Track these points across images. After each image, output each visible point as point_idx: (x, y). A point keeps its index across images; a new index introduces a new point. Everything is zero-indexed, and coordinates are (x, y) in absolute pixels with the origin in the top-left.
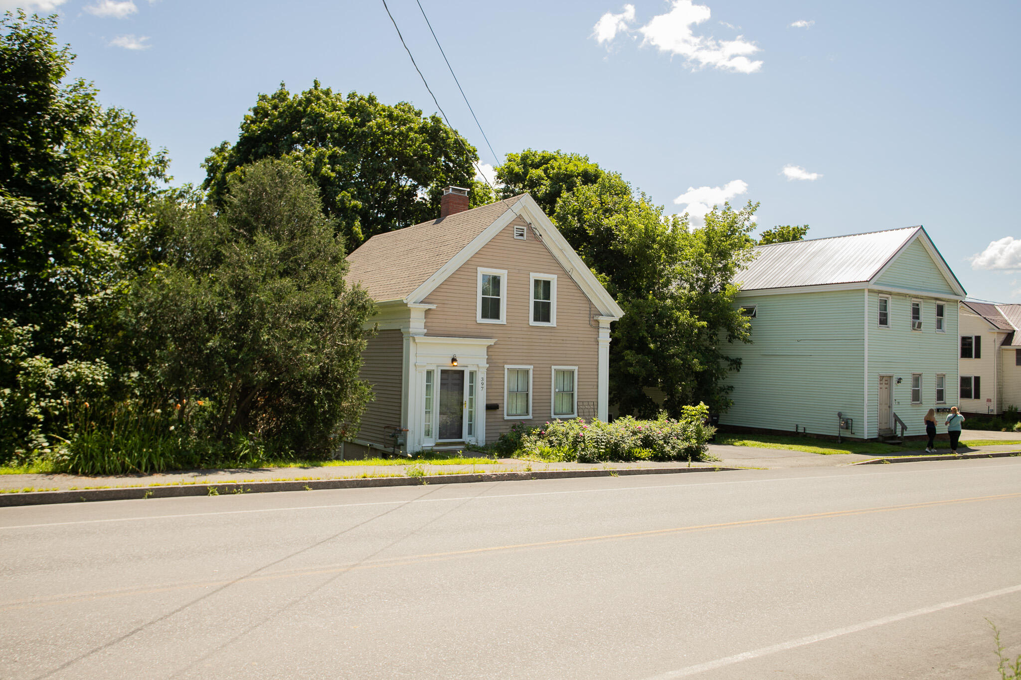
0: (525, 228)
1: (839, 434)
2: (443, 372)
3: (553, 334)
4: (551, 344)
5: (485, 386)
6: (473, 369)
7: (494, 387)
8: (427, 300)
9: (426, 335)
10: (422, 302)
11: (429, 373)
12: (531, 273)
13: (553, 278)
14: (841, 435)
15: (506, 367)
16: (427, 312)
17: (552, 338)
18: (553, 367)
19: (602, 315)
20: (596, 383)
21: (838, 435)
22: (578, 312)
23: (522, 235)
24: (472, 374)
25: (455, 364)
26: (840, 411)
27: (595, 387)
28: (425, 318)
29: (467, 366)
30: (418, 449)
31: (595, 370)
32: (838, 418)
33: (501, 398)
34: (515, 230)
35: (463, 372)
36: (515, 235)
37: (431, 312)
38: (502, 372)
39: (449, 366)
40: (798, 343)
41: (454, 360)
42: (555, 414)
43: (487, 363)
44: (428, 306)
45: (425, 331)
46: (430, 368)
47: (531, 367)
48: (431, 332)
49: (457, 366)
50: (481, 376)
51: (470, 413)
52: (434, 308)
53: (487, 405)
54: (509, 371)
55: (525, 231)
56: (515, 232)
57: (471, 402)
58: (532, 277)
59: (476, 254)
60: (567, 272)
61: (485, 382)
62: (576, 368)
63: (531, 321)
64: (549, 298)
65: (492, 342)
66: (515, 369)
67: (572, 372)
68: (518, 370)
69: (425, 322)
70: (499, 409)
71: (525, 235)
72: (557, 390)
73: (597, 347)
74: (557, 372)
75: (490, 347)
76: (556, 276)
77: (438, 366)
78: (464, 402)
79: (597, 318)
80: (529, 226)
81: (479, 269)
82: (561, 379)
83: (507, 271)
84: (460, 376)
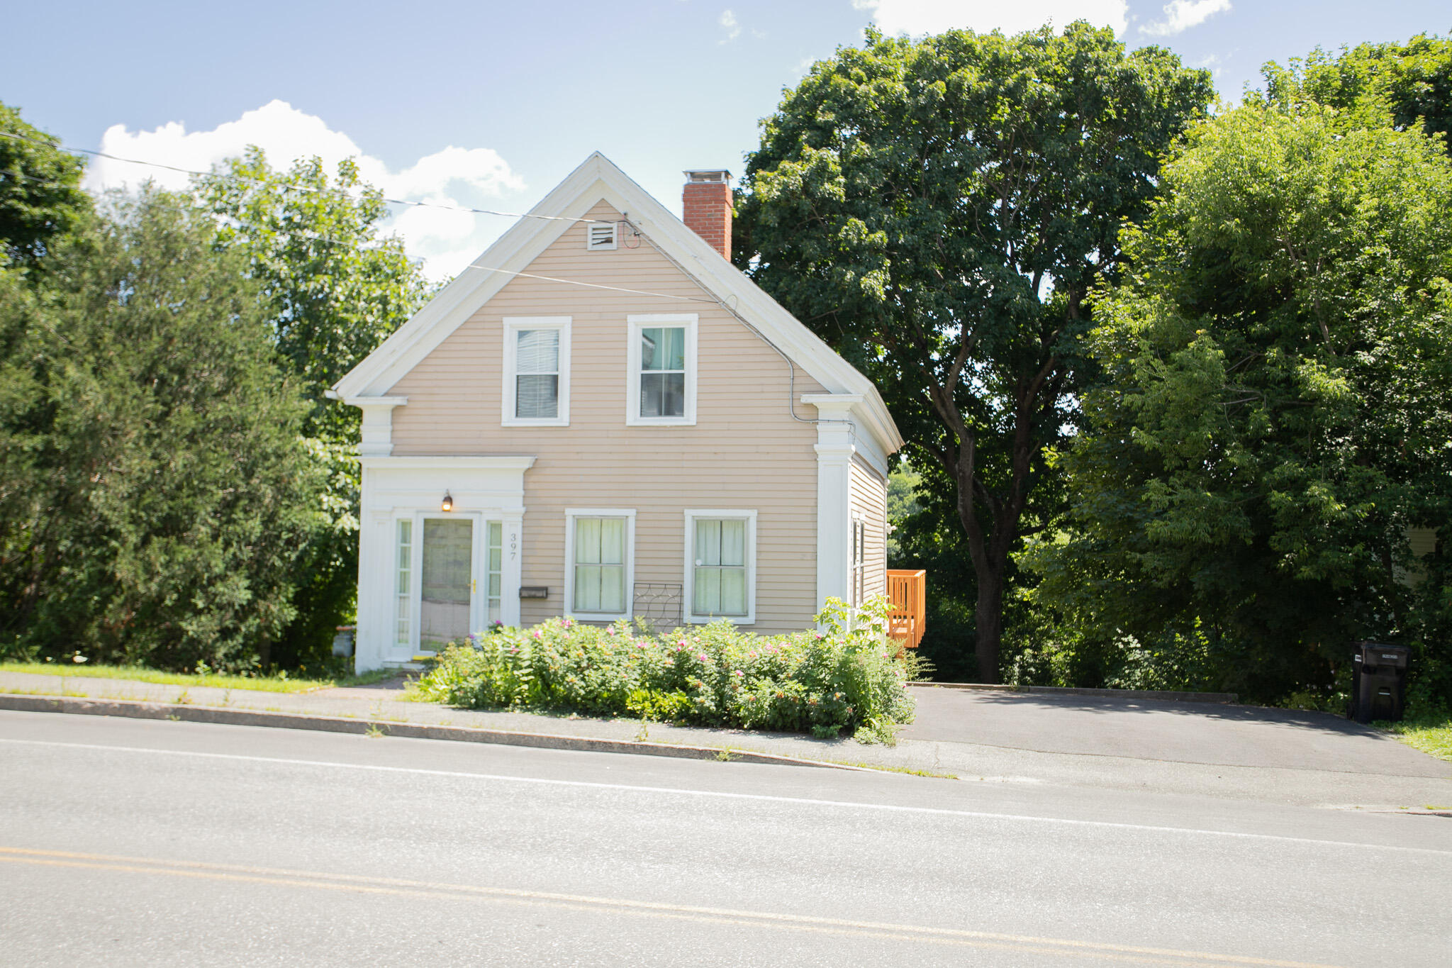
0: (615, 225)
2: (426, 521)
3: (687, 442)
4: (685, 464)
5: (519, 551)
6: (494, 517)
7: (539, 553)
8: (399, 391)
9: (392, 454)
10: (386, 394)
11: (405, 527)
12: (629, 318)
13: (690, 322)
15: (570, 512)
16: (396, 410)
17: (686, 449)
18: (689, 514)
19: (829, 392)
20: (811, 549)
22: (760, 388)
23: (609, 241)
24: (495, 527)
25: (447, 507)
27: (809, 556)
28: (392, 423)
29: (480, 513)
30: (375, 665)
31: (808, 518)
33: (558, 576)
34: (590, 232)
35: (468, 524)
36: (592, 242)
37: (405, 412)
38: (561, 523)
39: (440, 510)
41: (449, 499)
42: (695, 614)
43: (524, 505)
44: (398, 401)
45: (390, 446)
46: (405, 516)
47: (631, 513)
48: (398, 448)
49: (456, 512)
50: (512, 530)
51: (493, 603)
52: (404, 403)
53: (523, 589)
54: (578, 520)
55: (615, 231)
56: (590, 237)
57: (494, 582)
58: (636, 324)
59: (501, 291)
60: (727, 306)
61: (519, 543)
62: (753, 514)
63: (633, 416)
64: (682, 366)
65: (526, 462)
66: (592, 518)
67: (743, 523)
68: (601, 519)
69: (393, 431)
70: (551, 598)
71: (615, 240)
72: (699, 562)
73: (812, 465)
74: (699, 523)
75: (527, 473)
76: (696, 316)
77: (418, 512)
78: (473, 580)
79: (806, 398)
80: (624, 220)
81: (507, 321)
82: (712, 535)
83: (570, 318)
84: (463, 531)
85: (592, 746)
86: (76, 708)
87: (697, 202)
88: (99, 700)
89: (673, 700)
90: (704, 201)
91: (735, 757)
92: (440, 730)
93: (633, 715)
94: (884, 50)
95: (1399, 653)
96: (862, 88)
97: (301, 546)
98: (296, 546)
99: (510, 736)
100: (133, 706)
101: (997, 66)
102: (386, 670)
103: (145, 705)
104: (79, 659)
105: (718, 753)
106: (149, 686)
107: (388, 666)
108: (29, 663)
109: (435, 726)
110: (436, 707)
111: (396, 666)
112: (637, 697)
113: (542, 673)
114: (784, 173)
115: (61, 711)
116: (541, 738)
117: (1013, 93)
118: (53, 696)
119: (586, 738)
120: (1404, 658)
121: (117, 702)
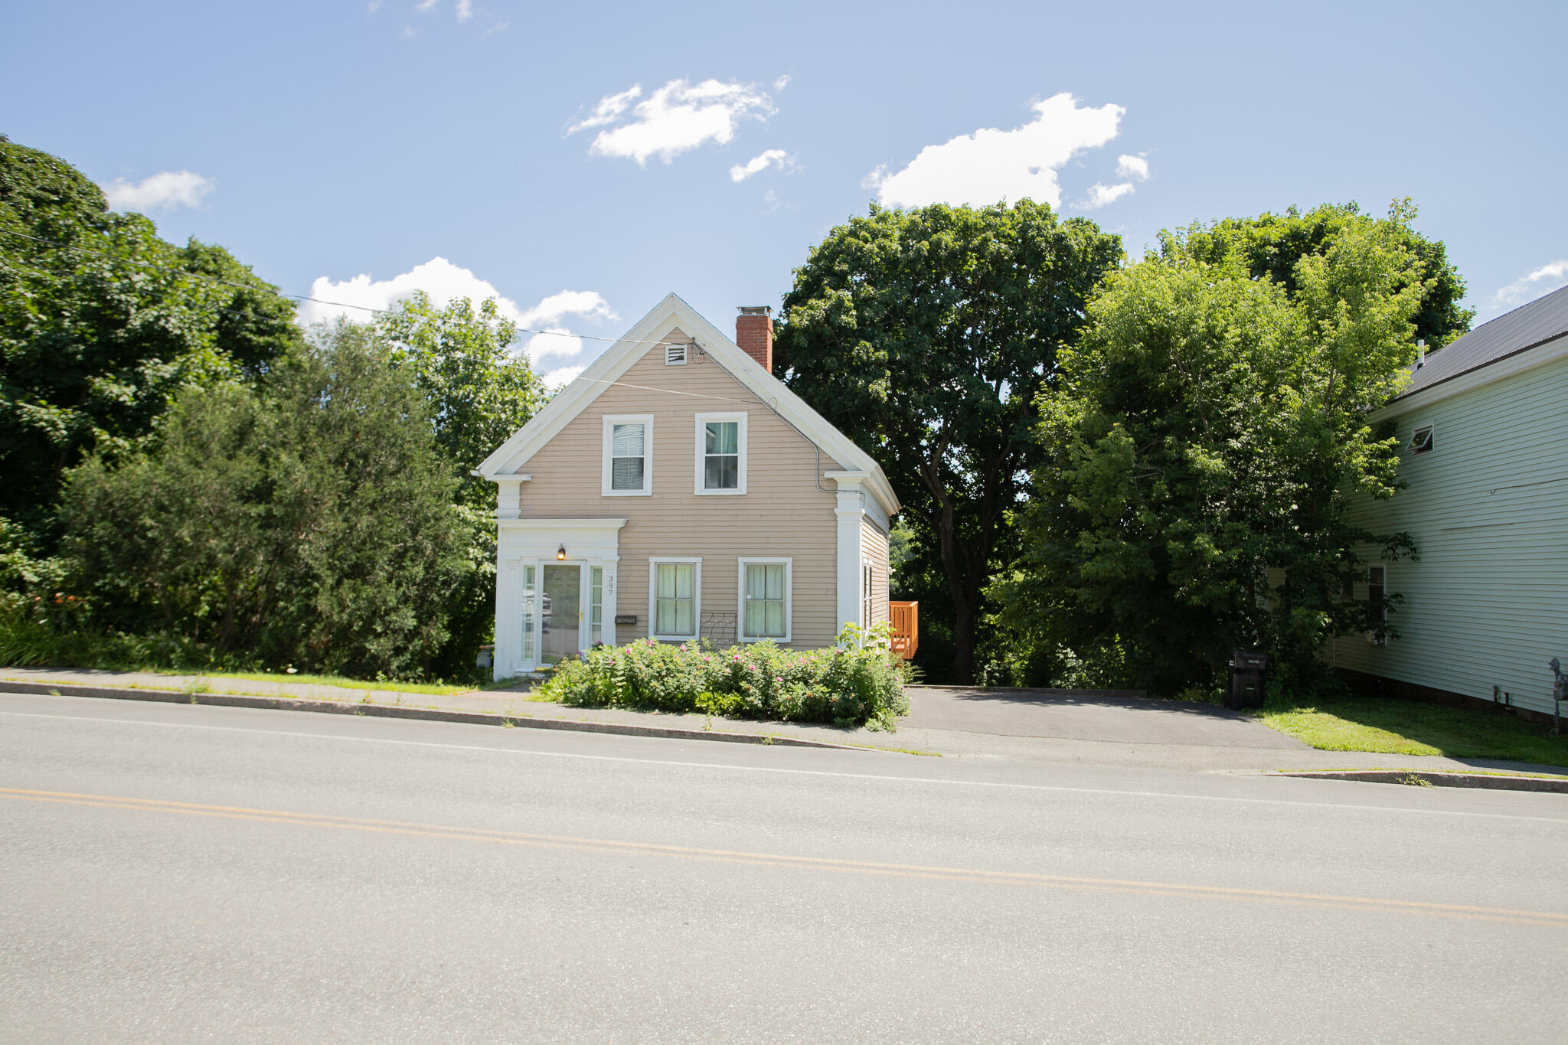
0: (685, 347)
1: (1558, 713)
2: (546, 567)
3: (739, 507)
4: (739, 523)
5: (615, 589)
6: (597, 564)
7: (630, 590)
8: (525, 470)
9: (520, 517)
10: (516, 473)
11: (530, 572)
12: (697, 415)
13: (741, 418)
14: (1562, 715)
15: (653, 560)
16: (524, 484)
17: (739, 513)
18: (741, 560)
19: (845, 470)
20: (833, 587)
21: (1552, 712)
22: (793, 467)
23: (681, 358)
24: (597, 572)
25: (561, 556)
26: (1555, 654)
27: (831, 592)
28: (521, 494)
29: (586, 560)
30: (508, 675)
31: (830, 564)
32: (1553, 673)
33: (644, 607)
34: (667, 352)
35: (577, 569)
36: (667, 359)
37: (530, 486)
38: (646, 568)
39: (555, 559)
40: (1493, 498)
41: (562, 551)
42: (746, 635)
43: (618, 555)
44: (525, 478)
45: (519, 512)
46: (530, 563)
47: (699, 560)
48: (525, 513)
49: (568, 560)
50: (610, 573)
51: (596, 628)
52: (530, 479)
53: (618, 617)
54: (658, 565)
55: (686, 351)
56: (667, 356)
57: (596, 613)
58: (702, 419)
59: (601, 396)
60: (769, 406)
61: (615, 582)
62: (789, 561)
63: (700, 488)
64: (735, 450)
65: (619, 523)
66: (669, 564)
67: (781, 567)
68: (676, 565)
69: (521, 500)
70: (639, 624)
71: (685, 358)
72: (749, 597)
73: (833, 524)
74: (749, 568)
75: (621, 531)
76: (746, 414)
77: (540, 560)
78: (580, 612)
79: (828, 475)
80: (693, 343)
81: (605, 417)
82: (759, 578)
83: (652, 416)
84: (573, 574)
85: (670, 734)
86: (289, 706)
87: (747, 329)
88: (306, 700)
89: (730, 700)
90: (752, 329)
91: (777, 742)
92: (557, 723)
93: (701, 711)
94: (883, 219)
95: (1260, 660)
96: (868, 246)
97: (453, 586)
98: (450, 586)
99: (609, 727)
100: (331, 704)
101: (966, 231)
102: (516, 678)
103: (339, 704)
104: (291, 670)
105: (764, 738)
106: (342, 690)
107: (519, 675)
108: (255, 673)
109: (553, 720)
110: (554, 705)
111: (524, 675)
112: (703, 698)
113: (632, 679)
114: (811, 308)
115: (278, 708)
116: (632, 728)
117: (980, 250)
118: (272, 697)
119: (665, 729)
120: (1264, 662)
121: (319, 701)
